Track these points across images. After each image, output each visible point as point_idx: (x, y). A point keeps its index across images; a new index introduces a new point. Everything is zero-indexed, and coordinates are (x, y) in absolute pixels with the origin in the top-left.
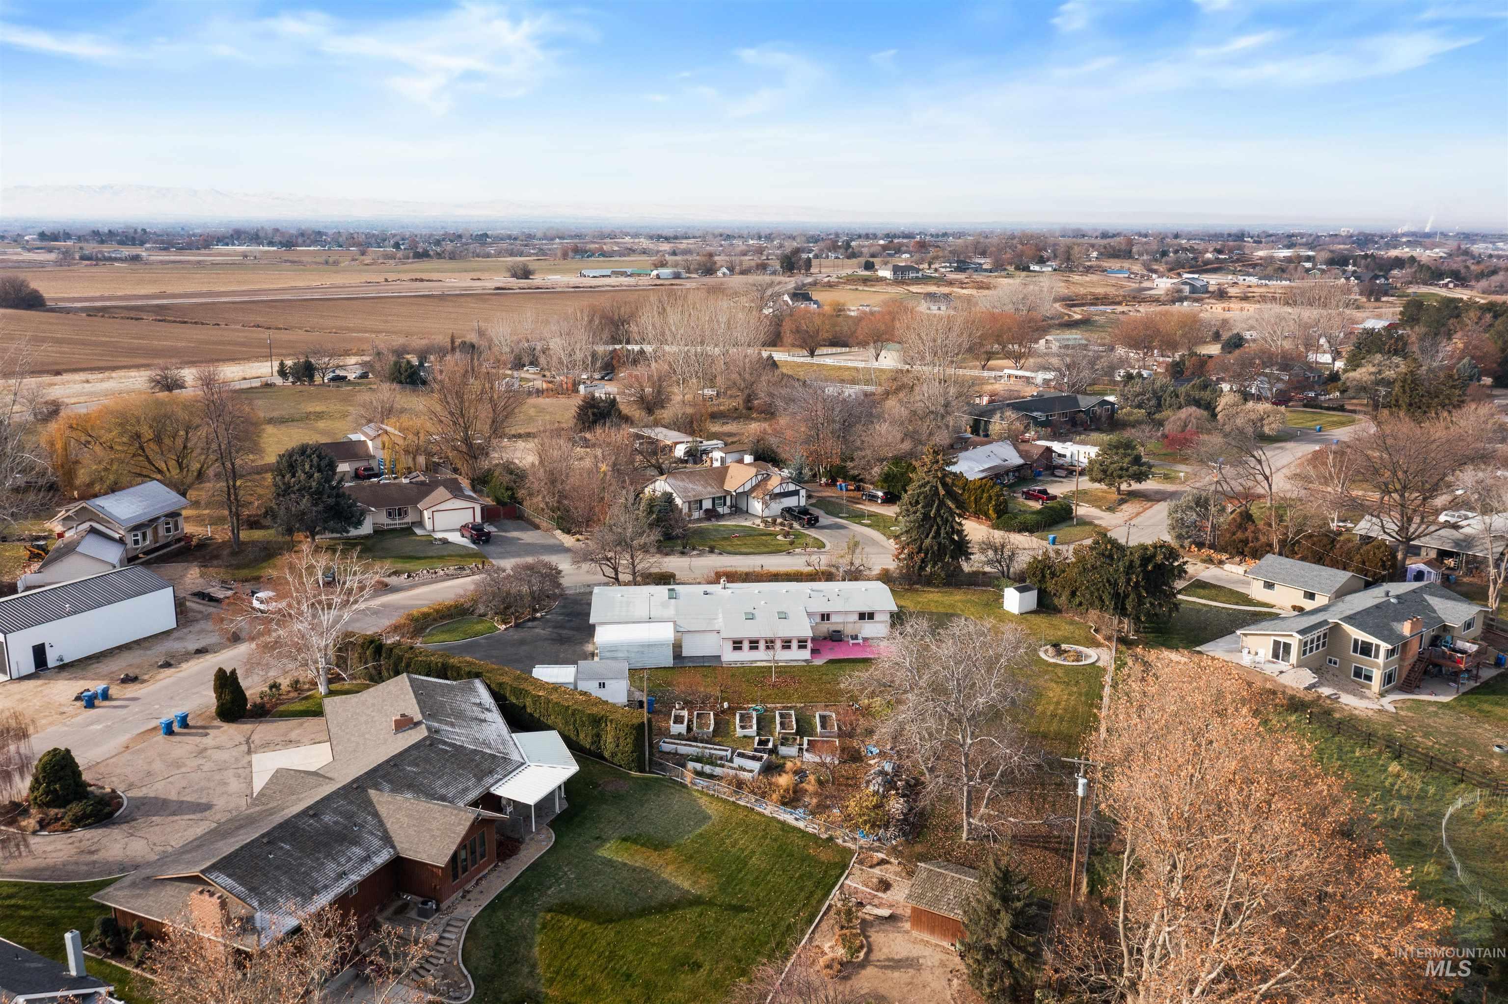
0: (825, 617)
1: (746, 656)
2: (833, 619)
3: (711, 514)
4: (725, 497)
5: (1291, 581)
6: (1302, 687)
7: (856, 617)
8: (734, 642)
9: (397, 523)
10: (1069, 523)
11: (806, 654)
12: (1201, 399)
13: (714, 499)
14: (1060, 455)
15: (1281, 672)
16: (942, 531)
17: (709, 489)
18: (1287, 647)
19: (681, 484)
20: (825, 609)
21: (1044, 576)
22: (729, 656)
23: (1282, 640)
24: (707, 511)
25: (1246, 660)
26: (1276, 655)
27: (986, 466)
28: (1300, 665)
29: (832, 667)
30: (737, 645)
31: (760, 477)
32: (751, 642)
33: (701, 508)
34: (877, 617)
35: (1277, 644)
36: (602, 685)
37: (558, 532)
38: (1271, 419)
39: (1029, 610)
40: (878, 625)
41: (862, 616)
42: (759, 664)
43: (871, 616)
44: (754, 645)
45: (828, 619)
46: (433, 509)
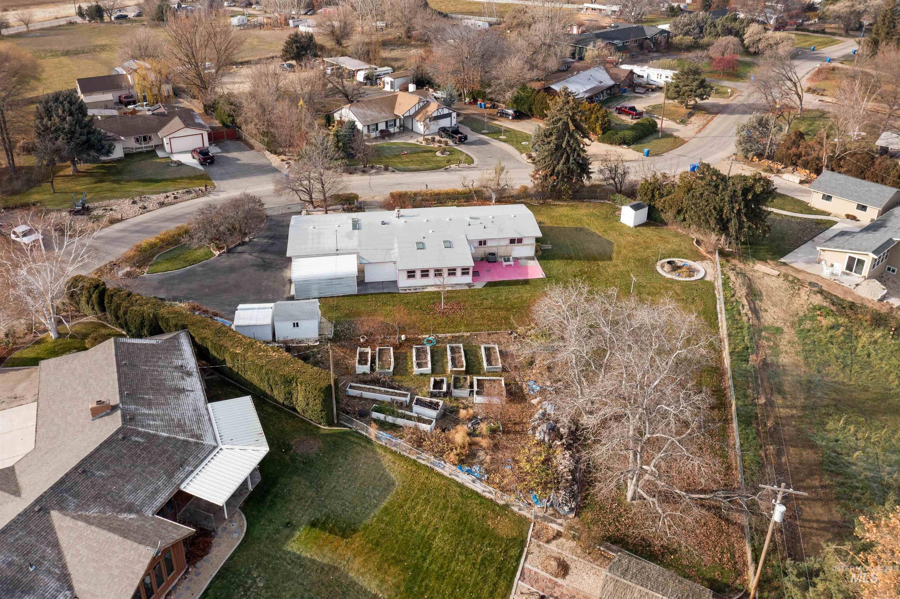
0: (483, 243)
1: (418, 281)
2: (489, 244)
3: (385, 134)
4: (395, 120)
5: (845, 195)
6: (876, 299)
7: (508, 242)
8: (409, 272)
9: (144, 146)
10: (655, 136)
11: (468, 279)
12: (732, 28)
13: (387, 122)
14: (639, 76)
15: (857, 285)
16: (571, 158)
17: (383, 114)
18: (861, 263)
19: (361, 111)
20: (483, 237)
21: (653, 196)
22: (404, 282)
23: (857, 257)
24: (382, 131)
25: (826, 272)
26: (849, 267)
27: (588, 87)
28: (871, 277)
29: (491, 290)
30: (411, 274)
31: (421, 104)
32: (422, 271)
33: (377, 129)
34: (525, 242)
35: (852, 259)
36: (296, 325)
37: (267, 153)
38: (785, 43)
39: (640, 223)
40: (525, 247)
41: (512, 241)
42: (429, 289)
43: (520, 241)
44: (425, 273)
45: (485, 244)
46: (171, 136)
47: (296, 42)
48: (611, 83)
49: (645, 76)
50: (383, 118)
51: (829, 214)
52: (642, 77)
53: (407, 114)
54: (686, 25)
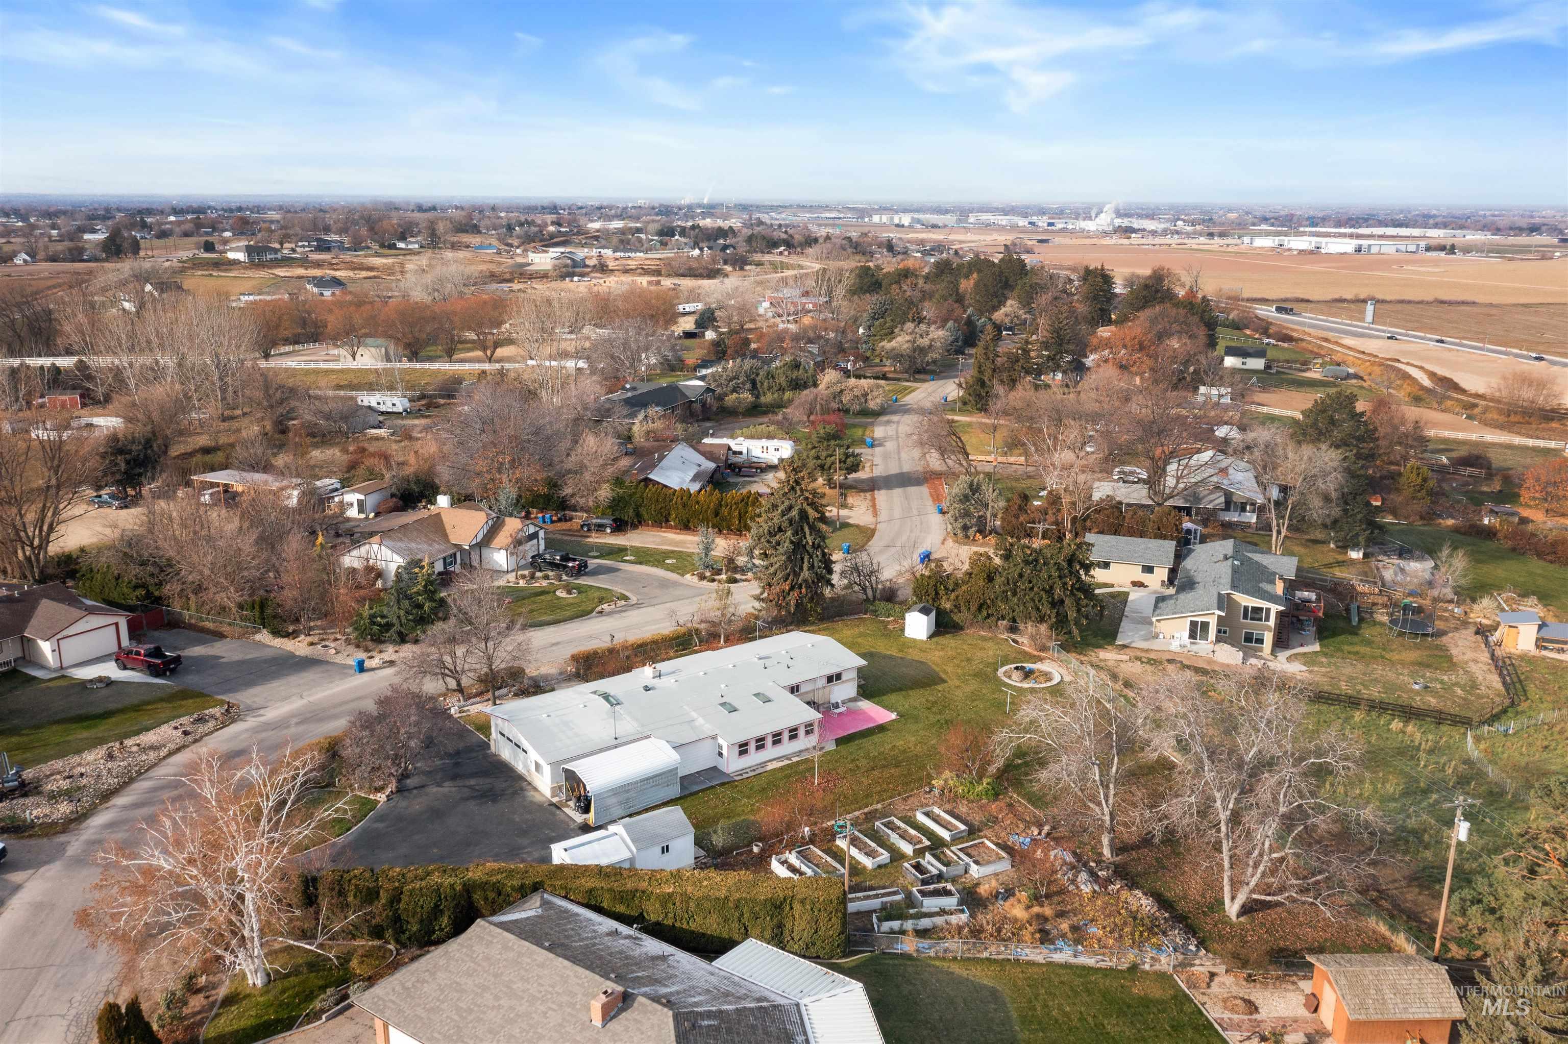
0: (795, 690)
1: (754, 758)
2: (804, 689)
4: (455, 554)
7: (824, 681)
8: (740, 746)
11: (813, 740)
12: (797, 378)
13: (444, 559)
14: (735, 453)
15: (1214, 653)
17: (435, 547)
18: (1205, 625)
19: (401, 545)
20: (795, 681)
21: (937, 593)
22: (733, 764)
23: (1199, 619)
25: (1175, 646)
26: (1193, 636)
27: (691, 474)
28: (1218, 640)
29: (845, 749)
30: (743, 748)
31: (490, 522)
32: (755, 741)
34: (844, 678)
35: (1194, 624)
36: (666, 849)
37: (264, 636)
39: (931, 632)
40: (845, 685)
41: (830, 679)
42: (770, 767)
43: (838, 676)
44: (760, 743)
45: (798, 690)
46: (59, 636)
47: (121, 451)
48: (711, 465)
49: (745, 451)
50: (439, 551)
51: (1112, 586)
52: (741, 453)
53: (474, 542)
54: (731, 380)
